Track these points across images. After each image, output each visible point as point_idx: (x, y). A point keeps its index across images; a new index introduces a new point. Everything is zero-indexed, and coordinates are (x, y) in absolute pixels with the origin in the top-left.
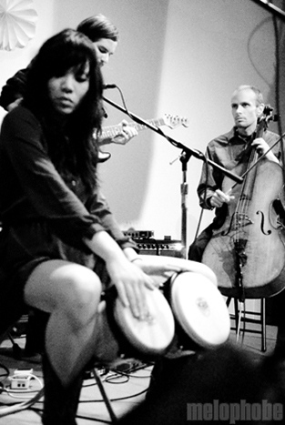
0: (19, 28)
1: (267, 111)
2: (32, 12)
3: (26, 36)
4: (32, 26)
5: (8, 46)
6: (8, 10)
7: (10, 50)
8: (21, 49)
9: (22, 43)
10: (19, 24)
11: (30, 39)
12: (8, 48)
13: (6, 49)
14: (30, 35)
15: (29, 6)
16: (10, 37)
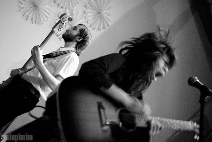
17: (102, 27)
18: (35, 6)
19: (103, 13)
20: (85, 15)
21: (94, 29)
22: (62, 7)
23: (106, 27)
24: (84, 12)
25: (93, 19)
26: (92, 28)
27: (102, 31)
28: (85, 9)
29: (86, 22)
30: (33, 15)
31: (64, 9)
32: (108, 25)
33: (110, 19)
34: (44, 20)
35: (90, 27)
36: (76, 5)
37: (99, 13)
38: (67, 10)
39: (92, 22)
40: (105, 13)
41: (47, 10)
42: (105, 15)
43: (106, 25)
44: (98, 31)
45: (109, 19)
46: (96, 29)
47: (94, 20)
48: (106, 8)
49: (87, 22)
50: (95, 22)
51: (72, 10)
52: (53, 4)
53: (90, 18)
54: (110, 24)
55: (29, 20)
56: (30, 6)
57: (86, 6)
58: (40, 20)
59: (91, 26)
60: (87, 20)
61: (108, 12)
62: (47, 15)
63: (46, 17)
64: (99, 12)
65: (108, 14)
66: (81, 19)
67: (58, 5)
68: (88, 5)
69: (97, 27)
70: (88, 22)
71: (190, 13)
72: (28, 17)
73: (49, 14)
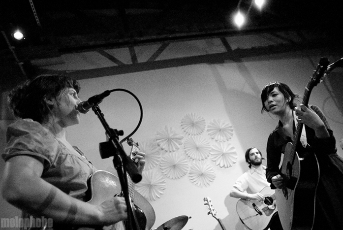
0: (231, 156)
2: (233, 148)
4: (235, 153)
6: (224, 152)
9: (235, 161)
10: (231, 155)
12: (231, 166)
14: (236, 157)
15: (231, 146)
16: (230, 161)
17: (231, 132)
18: (202, 175)
19: (221, 128)
20: (218, 141)
21: (231, 138)
22: (208, 156)
23: (232, 128)
24: (217, 141)
25: (223, 136)
26: (229, 140)
27: (234, 132)
28: (214, 140)
30: (207, 179)
31: (210, 155)
32: (231, 127)
33: (227, 123)
34: (213, 173)
35: (228, 140)
36: (210, 145)
37: (220, 131)
38: (211, 153)
39: (225, 138)
40: (223, 127)
41: (207, 168)
44: (233, 135)
45: (227, 125)
46: (231, 136)
48: (218, 124)
49: (224, 141)
50: (226, 136)
51: (213, 149)
52: (204, 161)
53: (222, 138)
54: (230, 125)
55: (210, 183)
56: (201, 179)
57: (212, 138)
58: (213, 175)
61: (221, 123)
62: (210, 169)
63: (211, 170)
65: (223, 124)
66: (220, 145)
67: (206, 158)
68: (212, 137)
69: (230, 135)
71: (240, 63)
72: (208, 184)
73: (210, 167)
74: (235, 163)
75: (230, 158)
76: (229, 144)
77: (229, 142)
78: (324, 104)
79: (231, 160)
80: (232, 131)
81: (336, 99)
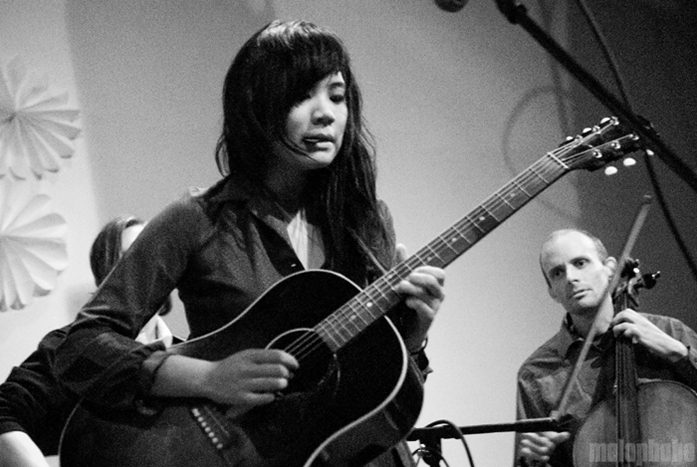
0: (33, 258)
1: (627, 272)
2: (54, 219)
3: (50, 268)
4: (58, 246)
5: (17, 299)
6: (4, 228)
7: (22, 306)
8: (44, 298)
9: (45, 285)
11: (59, 272)
12: (18, 305)
13: (13, 307)
14: (58, 265)
15: (45, 209)
17: (64, 139)
19: (17, 107)
21: (56, 171)
23: (77, 124)
25: (18, 152)
26: (48, 174)
27: (79, 146)
29: (13, 180)
32: (72, 114)
33: (54, 91)
35: (39, 177)
37: (10, 120)
39: (27, 161)
40: (22, 100)
42: (29, 103)
43: (67, 123)
44: (72, 159)
46: (60, 162)
47: (25, 150)
48: (9, 84)
49: (18, 178)
50: (33, 154)
53: (10, 159)
54: (72, 104)
59: (39, 172)
60: (9, 176)
61: (24, 85)
64: (4, 118)
65: (36, 91)
69: (55, 156)
70: (19, 175)
74: (43, 293)
75: (28, 265)
76: (42, 198)
77: (44, 187)
78: (512, 119)
79: (26, 273)
80: (73, 135)
81: (568, 103)
